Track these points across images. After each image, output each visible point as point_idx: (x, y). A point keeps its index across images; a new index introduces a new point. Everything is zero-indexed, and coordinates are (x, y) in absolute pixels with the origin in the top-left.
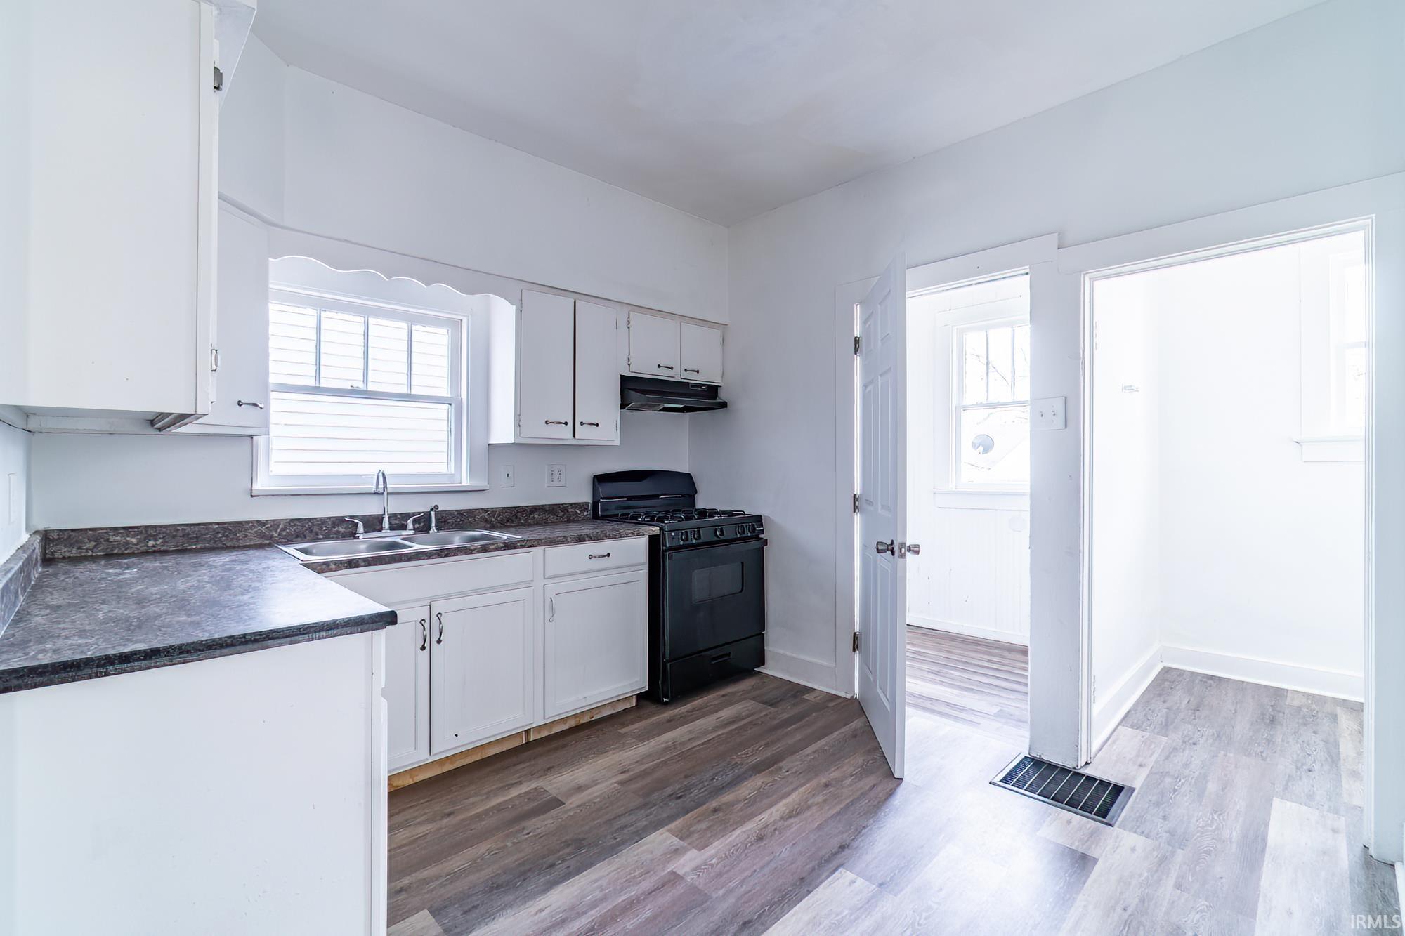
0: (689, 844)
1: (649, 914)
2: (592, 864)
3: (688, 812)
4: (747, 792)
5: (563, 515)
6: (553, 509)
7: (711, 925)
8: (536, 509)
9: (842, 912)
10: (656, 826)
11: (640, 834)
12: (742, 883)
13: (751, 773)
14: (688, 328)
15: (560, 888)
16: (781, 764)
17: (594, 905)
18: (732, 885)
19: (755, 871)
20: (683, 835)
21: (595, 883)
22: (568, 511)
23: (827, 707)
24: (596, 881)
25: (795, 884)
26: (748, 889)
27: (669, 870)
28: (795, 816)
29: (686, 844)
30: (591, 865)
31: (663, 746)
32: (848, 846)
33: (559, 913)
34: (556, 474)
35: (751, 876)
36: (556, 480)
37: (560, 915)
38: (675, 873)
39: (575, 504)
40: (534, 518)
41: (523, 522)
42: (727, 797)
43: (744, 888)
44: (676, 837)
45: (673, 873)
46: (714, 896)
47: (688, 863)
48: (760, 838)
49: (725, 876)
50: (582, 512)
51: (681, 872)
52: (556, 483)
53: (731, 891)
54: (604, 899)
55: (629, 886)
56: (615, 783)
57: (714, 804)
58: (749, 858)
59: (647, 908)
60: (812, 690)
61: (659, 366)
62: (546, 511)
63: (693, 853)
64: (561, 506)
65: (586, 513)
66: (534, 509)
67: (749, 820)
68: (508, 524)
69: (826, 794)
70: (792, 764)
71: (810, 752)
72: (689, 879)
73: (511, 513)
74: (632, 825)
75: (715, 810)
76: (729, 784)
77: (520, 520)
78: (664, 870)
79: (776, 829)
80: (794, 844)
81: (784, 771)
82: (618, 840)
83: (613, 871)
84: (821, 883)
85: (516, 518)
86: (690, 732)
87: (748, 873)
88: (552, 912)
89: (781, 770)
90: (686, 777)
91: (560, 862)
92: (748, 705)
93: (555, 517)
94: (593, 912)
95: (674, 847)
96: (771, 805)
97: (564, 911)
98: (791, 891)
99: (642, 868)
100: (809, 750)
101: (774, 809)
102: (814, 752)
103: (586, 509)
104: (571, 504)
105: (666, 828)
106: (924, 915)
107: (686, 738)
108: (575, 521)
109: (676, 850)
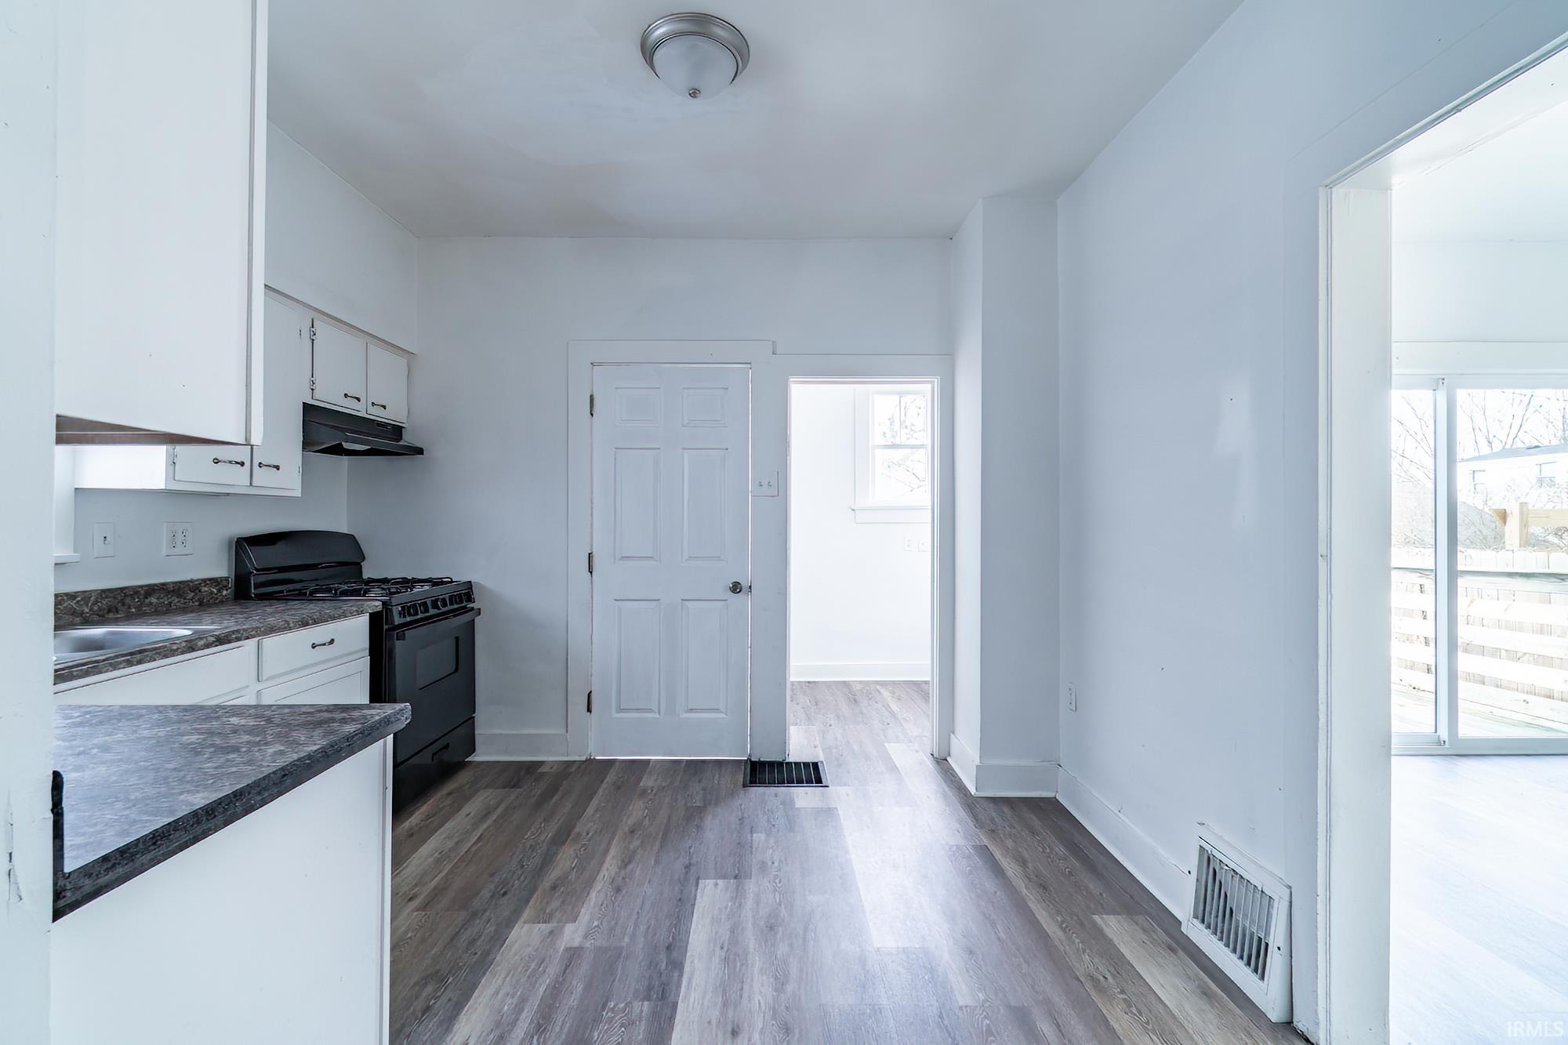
0: (558, 922)
1: (580, 987)
2: (475, 984)
3: (528, 901)
4: (569, 863)
5: (193, 598)
6: (179, 589)
7: (643, 964)
8: (154, 590)
9: (727, 905)
10: (510, 923)
11: (499, 938)
12: (636, 925)
13: (555, 848)
14: (377, 353)
15: (463, 1017)
16: (576, 830)
17: (518, 1009)
18: (630, 930)
19: (638, 913)
20: (544, 917)
21: (497, 994)
22: (200, 591)
23: (571, 773)
24: (497, 993)
25: (677, 906)
26: (646, 927)
27: (562, 949)
28: (630, 862)
29: (555, 924)
30: (474, 987)
31: (432, 859)
32: (690, 864)
33: (488, 1035)
34: (180, 538)
35: (638, 918)
36: (179, 543)
37: (492, 1036)
38: (571, 948)
39: (210, 580)
40: (151, 603)
41: (134, 610)
42: (554, 874)
43: (642, 928)
44: (539, 923)
45: (567, 949)
46: (624, 944)
47: (572, 934)
48: (618, 890)
49: (617, 928)
50: (219, 591)
51: (576, 943)
52: (179, 550)
53: (634, 934)
54: (523, 1001)
55: (537, 979)
56: (413, 911)
57: (547, 883)
58: (624, 907)
59: (574, 983)
60: (543, 763)
61: (346, 395)
62: (169, 592)
63: (569, 928)
64: (191, 584)
65: (225, 593)
66: (151, 590)
67: (594, 881)
68: (111, 615)
69: (638, 838)
70: (587, 825)
71: (591, 813)
72: (587, 945)
73: (115, 598)
74: (480, 937)
75: (554, 888)
76: (542, 864)
77: (129, 607)
78: (557, 952)
79: (623, 879)
80: (649, 882)
81: (585, 834)
82: (479, 953)
83: (506, 978)
84: (696, 896)
85: (123, 604)
86: (449, 837)
87: (635, 917)
88: (479, 1038)
89: (581, 835)
90: (492, 875)
91: (433, 1001)
92: (488, 794)
93: (182, 601)
94: (524, 1015)
95: (548, 931)
96: (602, 863)
97: (492, 1030)
98: (680, 911)
99: (533, 961)
100: (590, 811)
101: (606, 865)
102: (597, 811)
103: (226, 587)
104: (204, 581)
105: (522, 919)
106: (777, 881)
107: (450, 844)
108: (209, 605)
109: (551, 932)
